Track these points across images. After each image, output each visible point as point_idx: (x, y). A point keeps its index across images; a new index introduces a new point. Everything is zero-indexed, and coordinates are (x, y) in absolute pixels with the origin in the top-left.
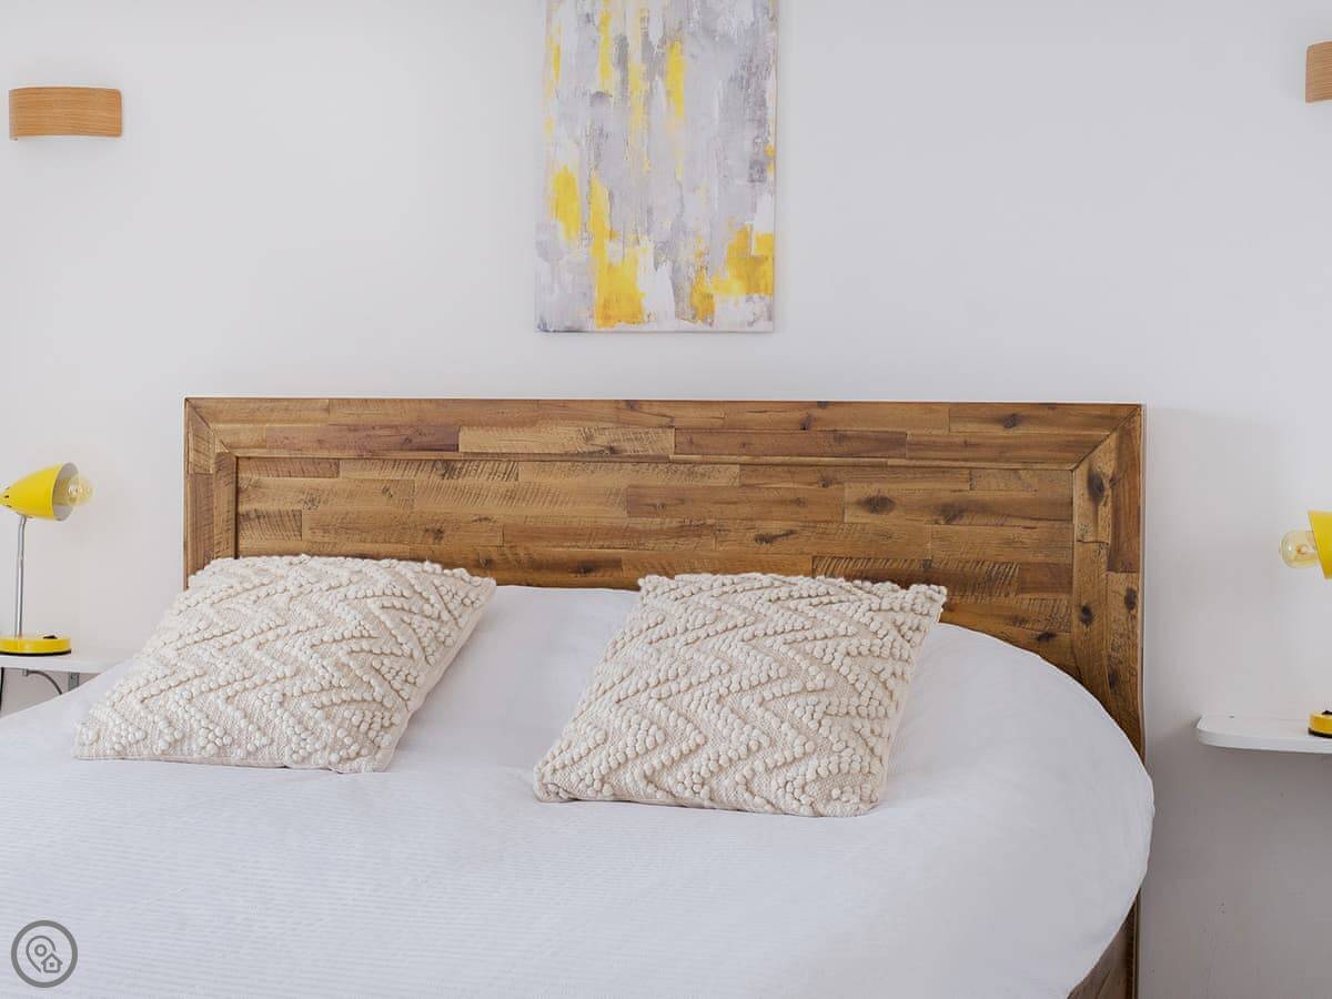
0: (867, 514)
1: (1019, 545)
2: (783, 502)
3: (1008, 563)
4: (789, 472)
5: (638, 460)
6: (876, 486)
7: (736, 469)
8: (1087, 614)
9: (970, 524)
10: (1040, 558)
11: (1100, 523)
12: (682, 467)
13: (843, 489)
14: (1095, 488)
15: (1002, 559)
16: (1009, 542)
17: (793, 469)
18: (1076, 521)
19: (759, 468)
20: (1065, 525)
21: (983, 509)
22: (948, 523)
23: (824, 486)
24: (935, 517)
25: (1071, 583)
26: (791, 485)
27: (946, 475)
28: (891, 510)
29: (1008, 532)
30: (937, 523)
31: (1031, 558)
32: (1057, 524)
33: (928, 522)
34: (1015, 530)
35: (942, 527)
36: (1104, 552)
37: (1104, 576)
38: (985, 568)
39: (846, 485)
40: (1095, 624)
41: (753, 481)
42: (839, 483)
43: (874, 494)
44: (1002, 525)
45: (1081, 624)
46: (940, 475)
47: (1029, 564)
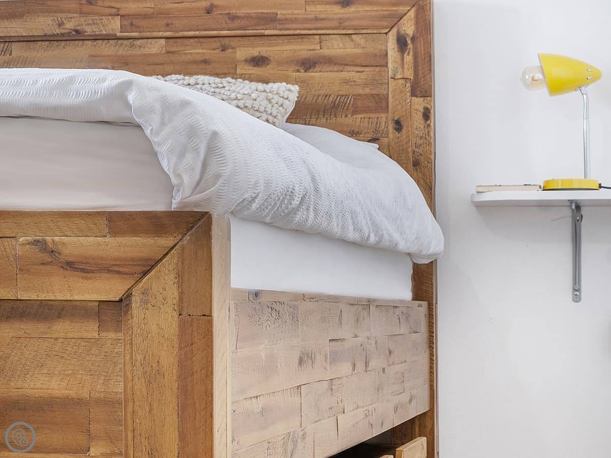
0: (251, 68)
1: (353, 83)
2: (195, 62)
3: (346, 95)
4: (199, 42)
5: (95, 38)
6: (258, 49)
7: (163, 41)
8: (398, 126)
9: (320, 71)
10: (367, 91)
11: (406, 66)
12: (125, 42)
13: (235, 52)
14: (402, 43)
15: (341, 93)
16: (347, 82)
17: (201, 40)
18: (390, 65)
19: (178, 40)
20: (383, 69)
21: (330, 61)
22: (305, 72)
23: (222, 50)
24: (297, 68)
25: (388, 106)
26: (201, 51)
27: (305, 40)
28: (268, 64)
29: (344, 75)
30: (298, 71)
31: (361, 91)
32: (378, 69)
33: (294, 71)
34: (350, 74)
35: (303, 74)
36: (408, 85)
37: (408, 100)
38: (331, 99)
39: (238, 49)
40: (404, 131)
41: (175, 49)
42: (233, 48)
43: (256, 54)
44: (341, 71)
45: (395, 131)
46: (300, 40)
47: (359, 95)
